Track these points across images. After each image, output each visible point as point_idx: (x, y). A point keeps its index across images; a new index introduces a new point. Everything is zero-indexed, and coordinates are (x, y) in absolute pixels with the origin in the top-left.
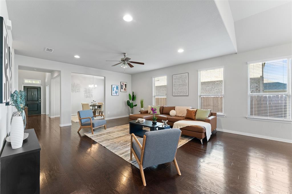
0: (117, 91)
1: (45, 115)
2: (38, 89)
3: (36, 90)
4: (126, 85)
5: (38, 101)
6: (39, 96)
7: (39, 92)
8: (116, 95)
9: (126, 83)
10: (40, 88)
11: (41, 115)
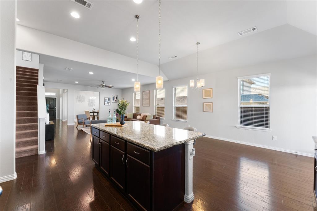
0: (109, 102)
1: (59, 119)
2: (54, 99)
3: (53, 100)
4: (116, 97)
5: (54, 108)
6: (55, 105)
7: (55, 102)
8: (108, 105)
9: (117, 96)
10: (56, 99)
11: (56, 119)
